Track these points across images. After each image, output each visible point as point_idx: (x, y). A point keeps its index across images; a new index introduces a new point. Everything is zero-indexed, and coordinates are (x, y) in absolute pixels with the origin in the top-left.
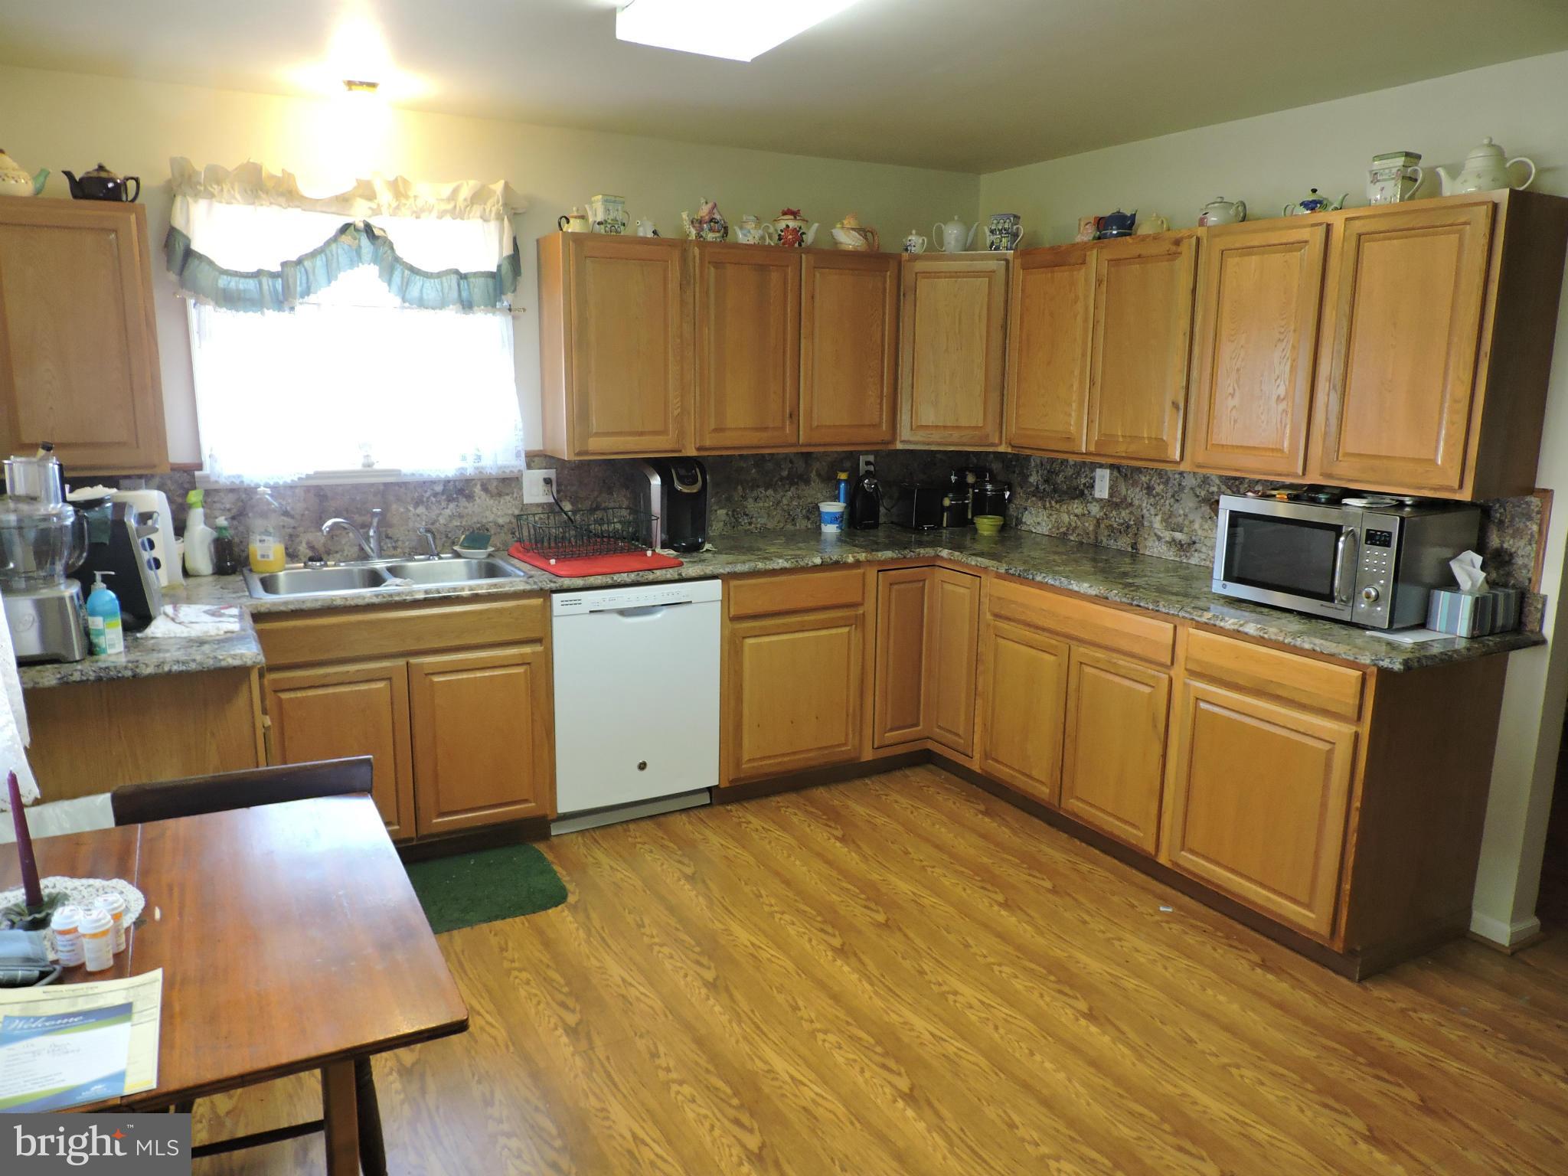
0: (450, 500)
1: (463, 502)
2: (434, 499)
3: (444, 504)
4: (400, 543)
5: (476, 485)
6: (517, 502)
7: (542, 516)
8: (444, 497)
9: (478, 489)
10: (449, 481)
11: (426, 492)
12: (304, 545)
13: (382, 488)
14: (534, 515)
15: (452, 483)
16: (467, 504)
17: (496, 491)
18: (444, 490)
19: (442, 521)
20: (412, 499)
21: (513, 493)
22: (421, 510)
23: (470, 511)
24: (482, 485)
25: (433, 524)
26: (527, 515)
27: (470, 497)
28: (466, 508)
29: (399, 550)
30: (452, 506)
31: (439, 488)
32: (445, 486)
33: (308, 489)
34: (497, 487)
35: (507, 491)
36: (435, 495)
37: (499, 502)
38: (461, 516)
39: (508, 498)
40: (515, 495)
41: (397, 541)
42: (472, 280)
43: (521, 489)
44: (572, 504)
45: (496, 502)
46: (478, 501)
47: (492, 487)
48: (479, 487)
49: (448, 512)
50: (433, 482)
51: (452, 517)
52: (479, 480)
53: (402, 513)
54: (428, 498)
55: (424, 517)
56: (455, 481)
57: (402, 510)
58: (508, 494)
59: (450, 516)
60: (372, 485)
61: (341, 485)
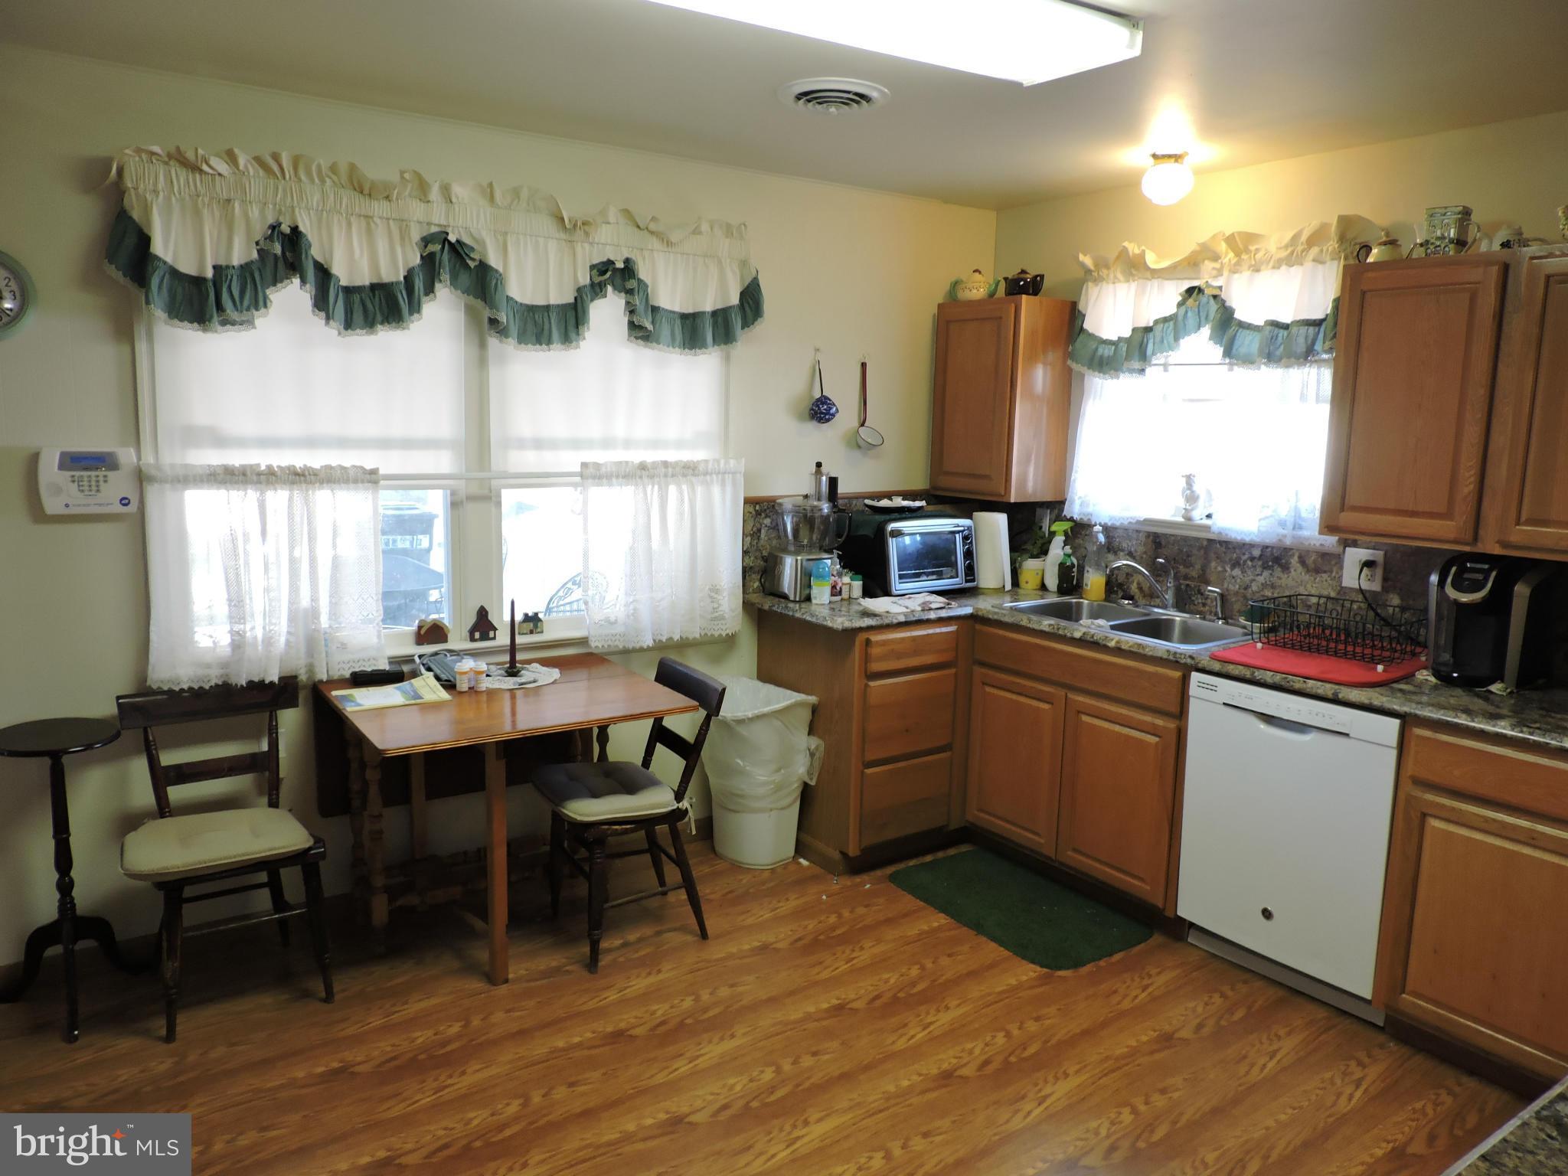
0: (1265, 567)
1: (1278, 571)
2: (1250, 563)
3: (1259, 570)
4: (1209, 601)
5: (1293, 555)
6: (1335, 583)
7: (1362, 605)
8: (1260, 563)
9: (1294, 561)
10: (1267, 547)
11: (1244, 554)
12: (1135, 584)
13: (1205, 543)
14: (1352, 602)
15: (1270, 549)
16: (1281, 575)
17: (1313, 566)
18: (1261, 555)
19: (1254, 587)
20: (1230, 560)
21: (1331, 572)
22: (1237, 572)
23: (1283, 582)
24: (1300, 557)
25: (1246, 589)
26: (1344, 600)
27: (1286, 568)
28: (1280, 578)
29: (1207, 608)
30: (1266, 573)
31: (1256, 553)
32: (1262, 551)
33: (1149, 534)
34: (1314, 562)
35: (1326, 569)
36: (1252, 559)
37: (1315, 579)
38: (1273, 586)
39: (1325, 576)
40: (1334, 574)
41: (1207, 598)
42: (1294, 330)
43: (1341, 568)
44: (1402, 599)
45: (1312, 578)
46: (1293, 573)
47: (1310, 561)
48: (1296, 558)
49: (1261, 579)
50: (1252, 546)
51: (1264, 586)
52: (1298, 550)
53: (1219, 572)
54: (1245, 561)
55: (1239, 580)
56: (1273, 548)
57: (1220, 569)
58: (1325, 572)
59: (1262, 584)
60: (1197, 539)
61: (1173, 535)
